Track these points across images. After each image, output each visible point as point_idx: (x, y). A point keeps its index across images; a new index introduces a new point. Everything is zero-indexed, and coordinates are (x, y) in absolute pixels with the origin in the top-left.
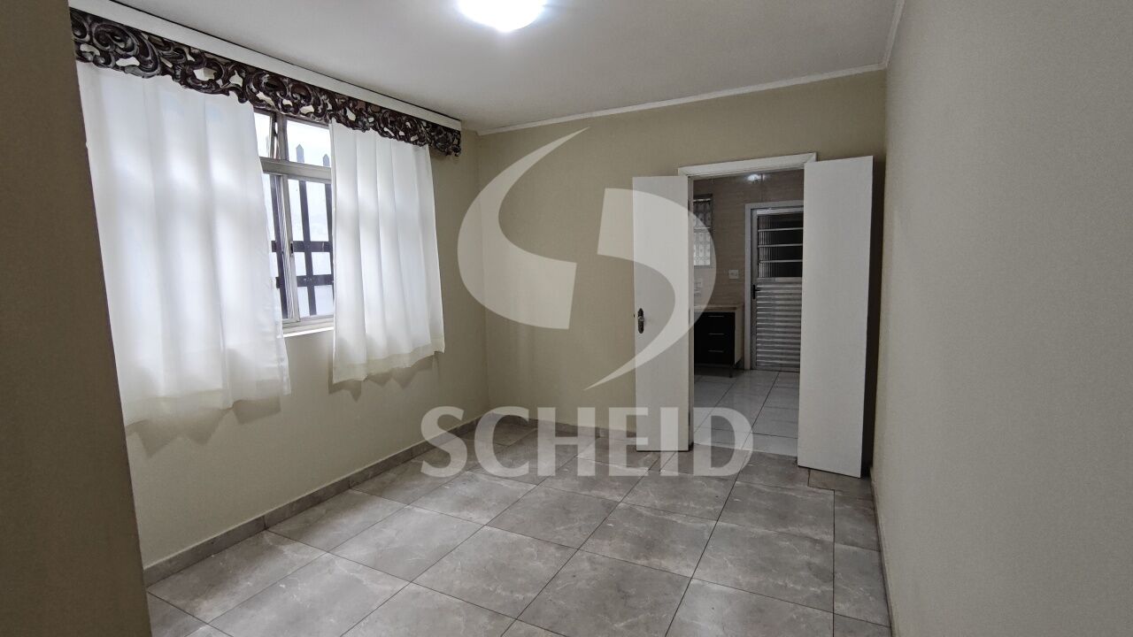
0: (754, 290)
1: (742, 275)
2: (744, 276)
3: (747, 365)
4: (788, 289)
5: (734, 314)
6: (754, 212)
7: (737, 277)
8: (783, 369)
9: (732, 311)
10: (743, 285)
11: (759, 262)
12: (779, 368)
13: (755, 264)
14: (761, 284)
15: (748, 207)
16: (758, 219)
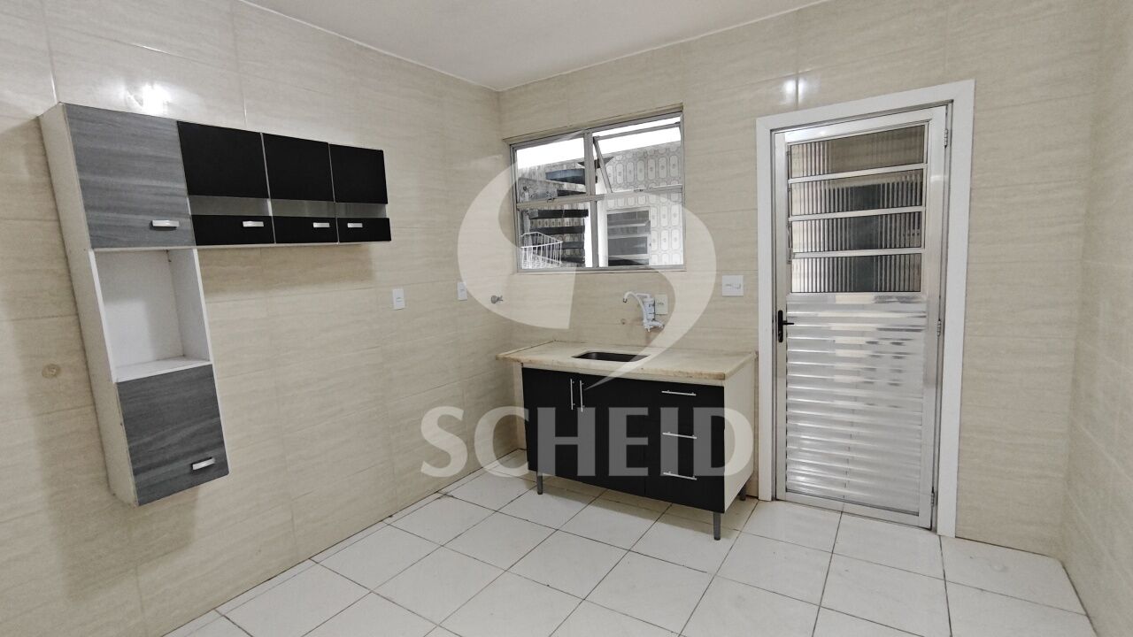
0: (780, 322)
1: (752, 284)
2: (756, 289)
3: (765, 491)
4: (857, 320)
5: (722, 388)
6: (778, 136)
7: (741, 292)
8: (849, 507)
9: (718, 383)
10: (755, 310)
11: (790, 256)
12: (839, 505)
13: (782, 259)
14: (797, 307)
15: (763, 125)
16: (789, 154)
